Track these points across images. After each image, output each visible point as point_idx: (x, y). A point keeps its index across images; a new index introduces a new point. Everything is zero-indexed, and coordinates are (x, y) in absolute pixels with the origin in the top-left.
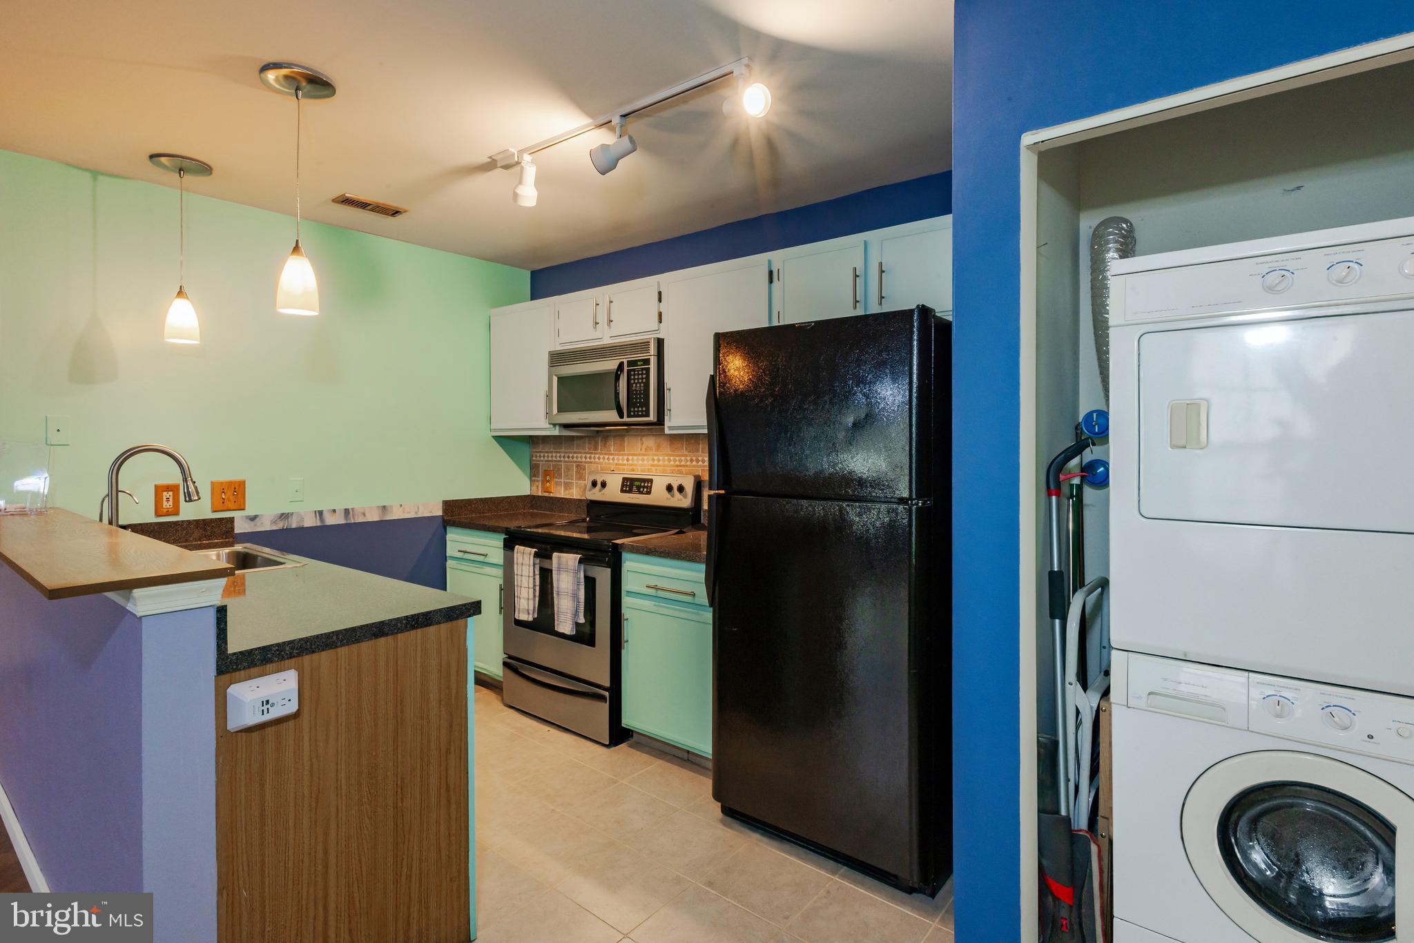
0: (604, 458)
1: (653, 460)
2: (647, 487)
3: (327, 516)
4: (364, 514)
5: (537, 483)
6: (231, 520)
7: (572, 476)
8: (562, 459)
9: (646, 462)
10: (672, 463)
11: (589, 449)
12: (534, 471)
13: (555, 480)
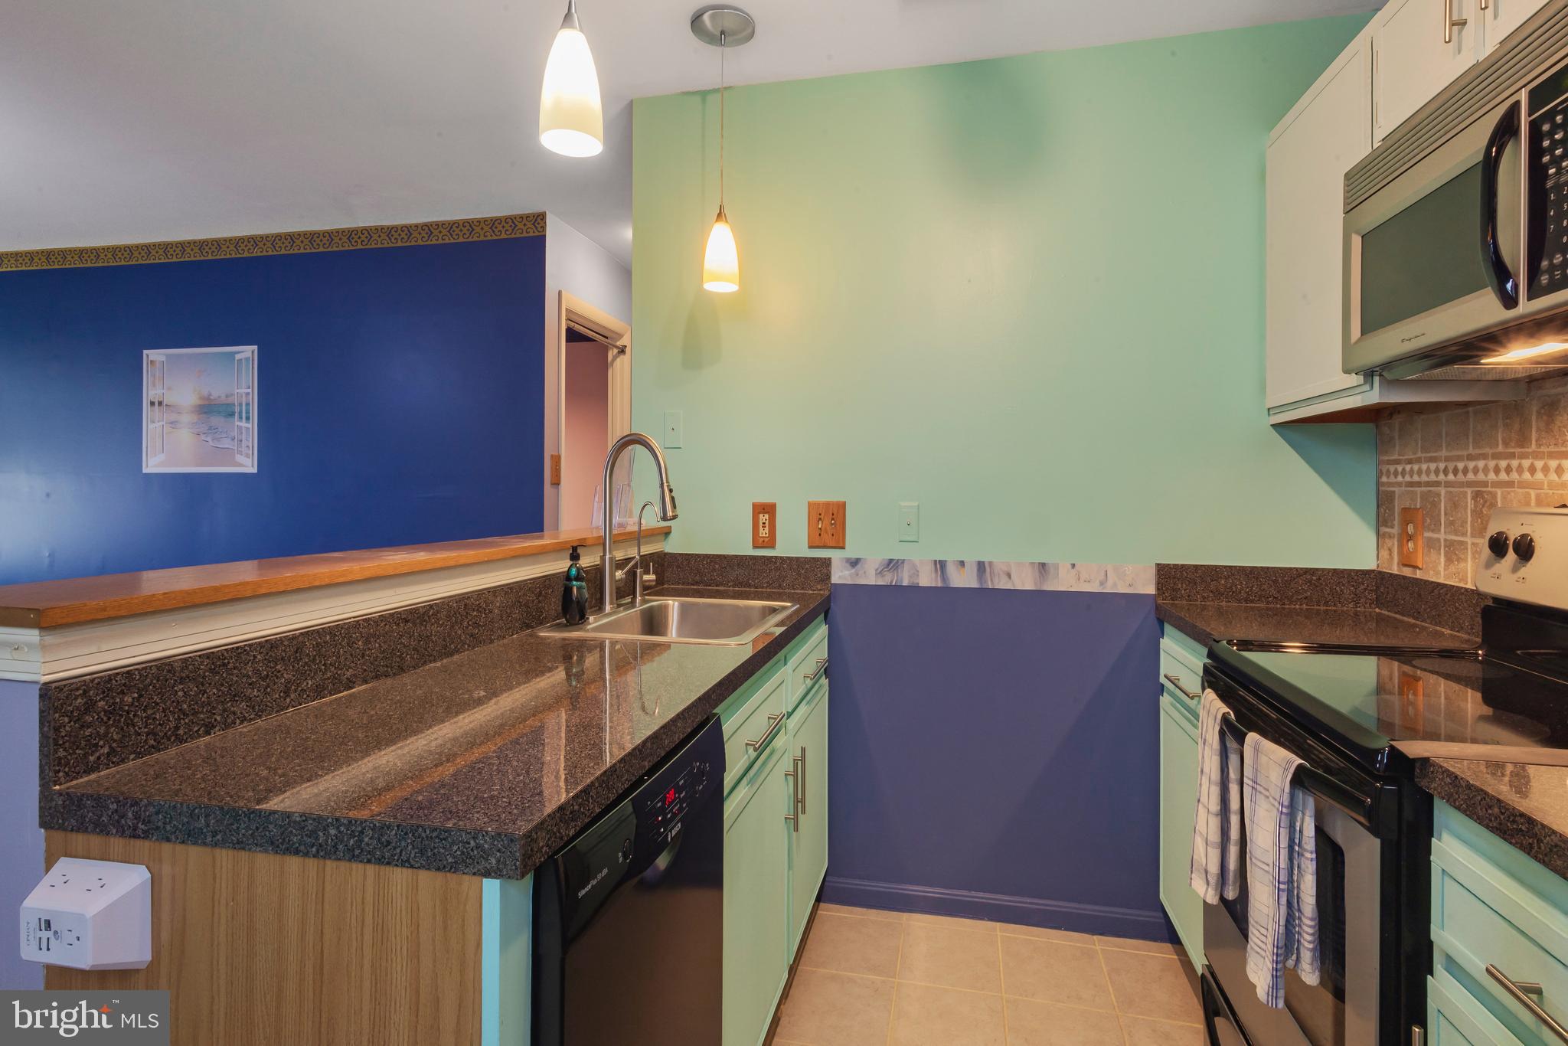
3: (951, 570)
4: (1009, 575)
5: (1389, 541)
6: (827, 562)
7: (1464, 524)
8: (1442, 477)
12: (1383, 510)
13: (1427, 534)
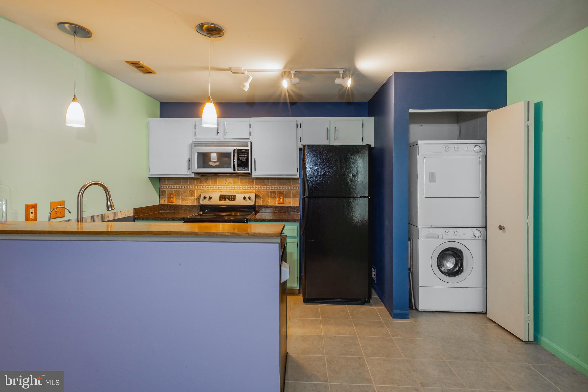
0: (205, 187)
1: (232, 187)
2: (233, 198)
3: (95, 219)
4: (108, 217)
5: (164, 199)
7: (187, 195)
8: (181, 188)
9: (228, 188)
10: (241, 188)
11: (197, 183)
12: (162, 193)
13: (176, 197)
